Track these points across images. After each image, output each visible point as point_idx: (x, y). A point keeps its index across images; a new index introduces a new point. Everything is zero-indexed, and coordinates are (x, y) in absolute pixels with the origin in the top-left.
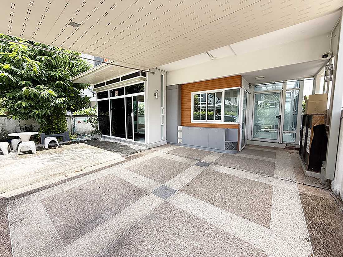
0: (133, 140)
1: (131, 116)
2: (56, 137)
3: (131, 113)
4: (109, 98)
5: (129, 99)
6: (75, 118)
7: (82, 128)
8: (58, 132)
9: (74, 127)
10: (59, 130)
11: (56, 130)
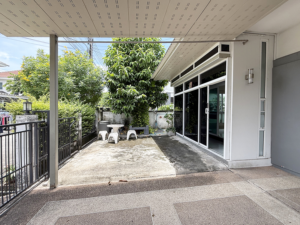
0: (206, 147)
1: (206, 113)
2: (136, 130)
3: (206, 109)
4: (184, 92)
5: (204, 90)
6: (158, 113)
7: (162, 123)
8: (141, 126)
9: (156, 122)
10: (143, 123)
11: (140, 123)
